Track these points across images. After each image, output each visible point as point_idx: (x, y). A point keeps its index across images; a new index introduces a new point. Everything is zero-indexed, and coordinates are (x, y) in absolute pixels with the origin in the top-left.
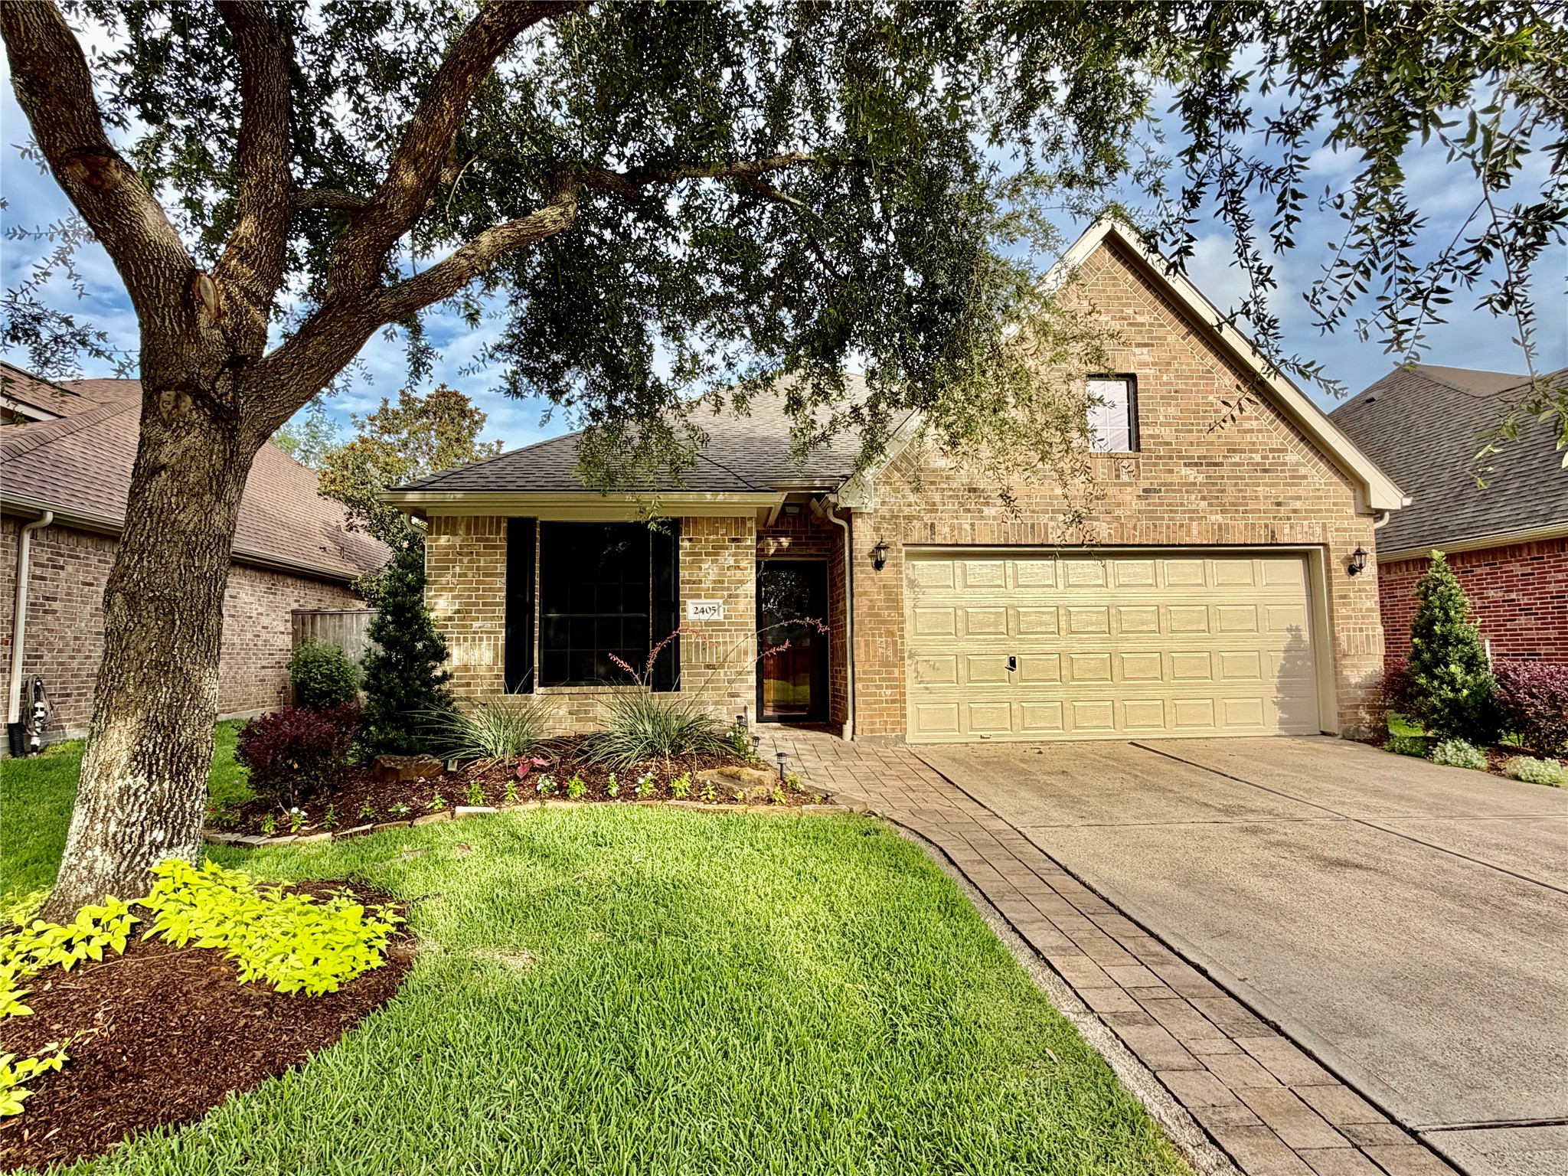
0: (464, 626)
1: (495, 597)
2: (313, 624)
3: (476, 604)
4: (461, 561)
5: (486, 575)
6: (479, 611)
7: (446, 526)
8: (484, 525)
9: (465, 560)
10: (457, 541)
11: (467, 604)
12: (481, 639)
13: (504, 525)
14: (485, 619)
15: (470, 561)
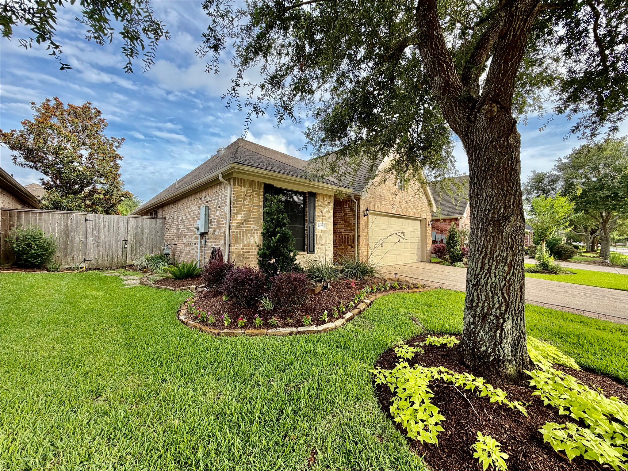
0: (248, 227)
1: (259, 215)
2: (19, 217)
3: (252, 218)
4: (246, 199)
5: (256, 206)
6: (253, 221)
7: (241, 183)
8: (255, 184)
9: (248, 199)
10: (245, 189)
11: (249, 218)
12: (254, 233)
13: (263, 186)
14: (255, 225)
15: (250, 199)
